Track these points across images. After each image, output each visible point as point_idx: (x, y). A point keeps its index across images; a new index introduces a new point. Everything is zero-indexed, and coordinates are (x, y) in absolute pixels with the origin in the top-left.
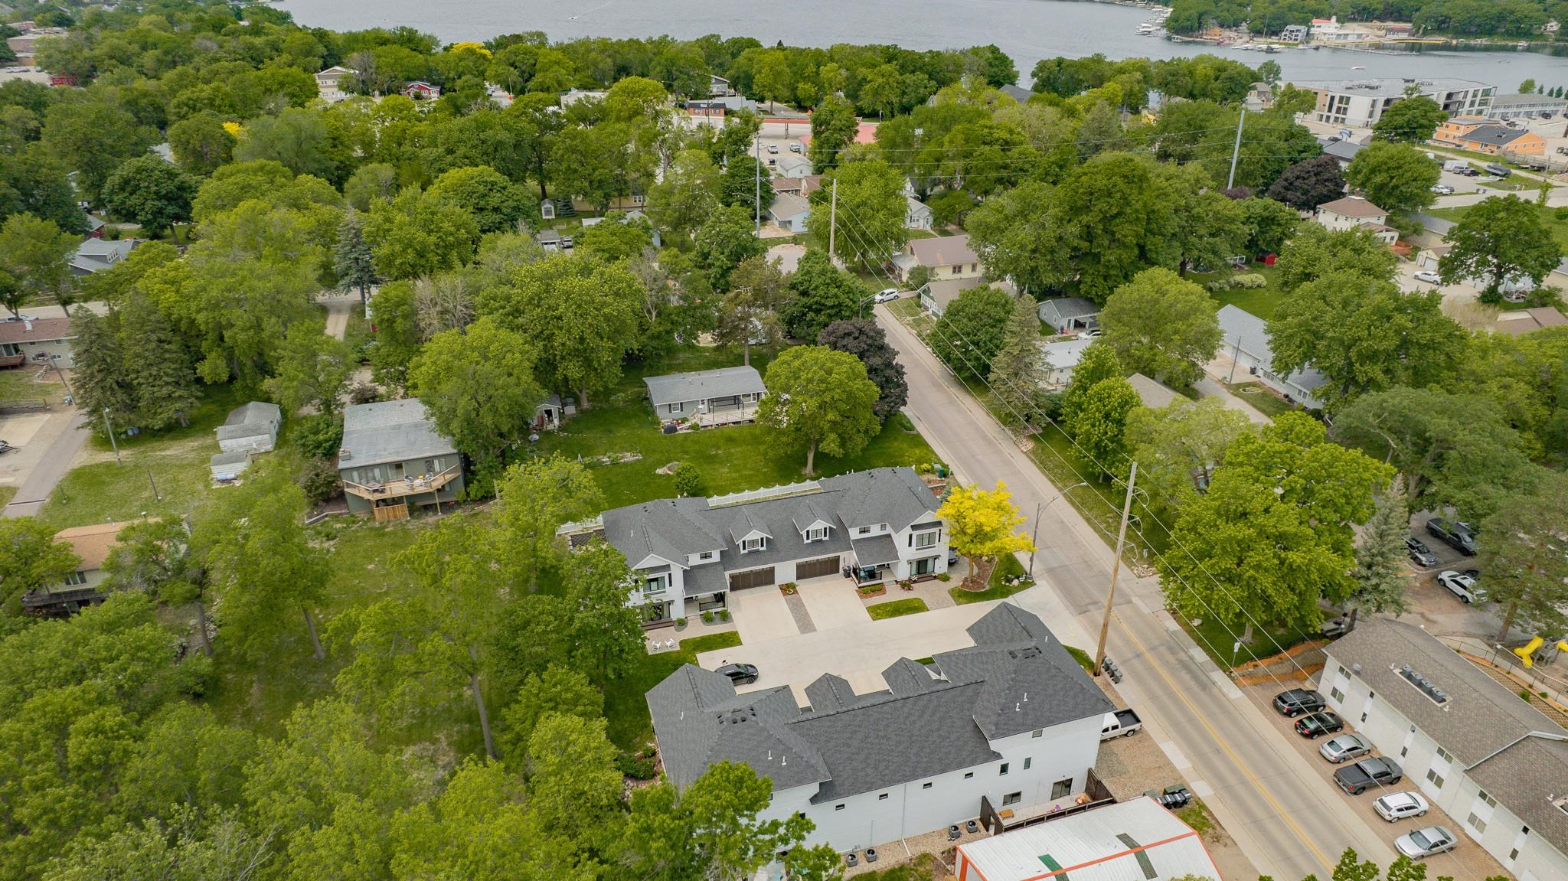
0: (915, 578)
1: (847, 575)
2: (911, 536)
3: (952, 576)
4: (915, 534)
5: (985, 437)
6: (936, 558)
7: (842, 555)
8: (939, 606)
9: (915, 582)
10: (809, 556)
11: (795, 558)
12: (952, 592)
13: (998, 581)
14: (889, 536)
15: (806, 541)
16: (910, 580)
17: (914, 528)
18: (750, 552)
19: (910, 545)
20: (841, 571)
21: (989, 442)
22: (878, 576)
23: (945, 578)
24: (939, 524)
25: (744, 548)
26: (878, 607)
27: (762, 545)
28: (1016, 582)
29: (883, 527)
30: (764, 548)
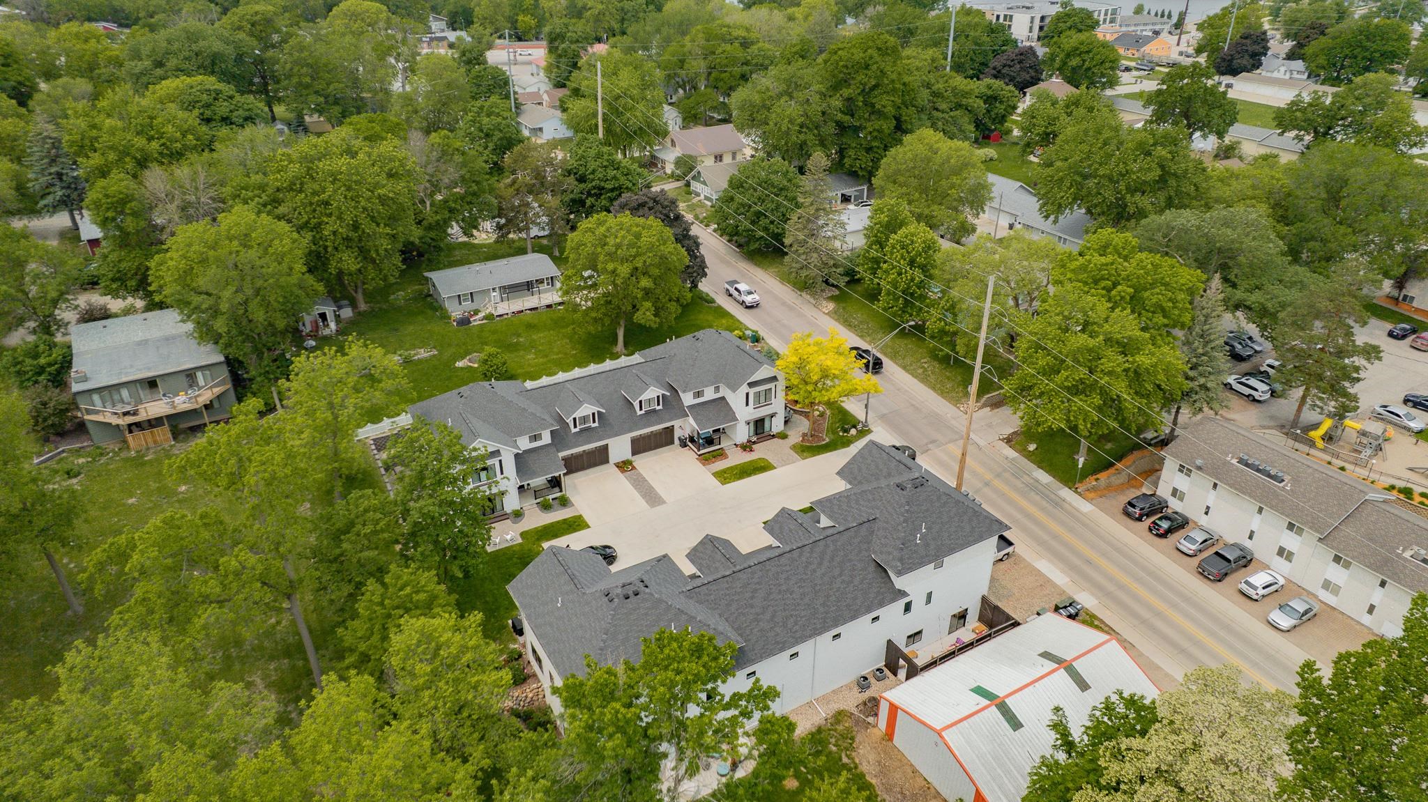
0: (754, 439)
1: (683, 445)
2: (747, 394)
3: (789, 433)
4: (752, 391)
5: (784, 304)
6: (772, 416)
7: (676, 423)
8: (785, 463)
9: (754, 443)
10: (645, 427)
11: (631, 431)
12: (794, 448)
13: (834, 432)
14: (723, 398)
15: (639, 413)
16: (749, 441)
17: (751, 385)
18: (581, 430)
19: (747, 404)
20: (677, 441)
21: (791, 308)
22: (716, 441)
23: (783, 436)
24: (774, 379)
25: (575, 427)
26: (724, 471)
27: (594, 422)
28: (853, 431)
29: (717, 389)
30: (596, 424)
